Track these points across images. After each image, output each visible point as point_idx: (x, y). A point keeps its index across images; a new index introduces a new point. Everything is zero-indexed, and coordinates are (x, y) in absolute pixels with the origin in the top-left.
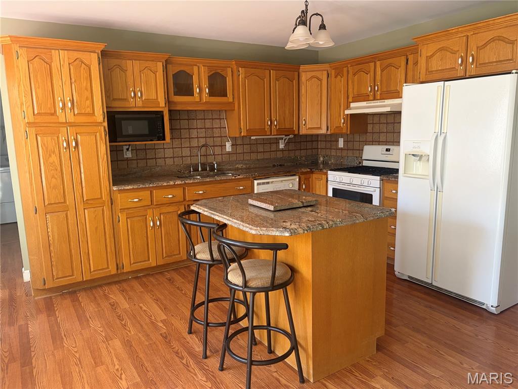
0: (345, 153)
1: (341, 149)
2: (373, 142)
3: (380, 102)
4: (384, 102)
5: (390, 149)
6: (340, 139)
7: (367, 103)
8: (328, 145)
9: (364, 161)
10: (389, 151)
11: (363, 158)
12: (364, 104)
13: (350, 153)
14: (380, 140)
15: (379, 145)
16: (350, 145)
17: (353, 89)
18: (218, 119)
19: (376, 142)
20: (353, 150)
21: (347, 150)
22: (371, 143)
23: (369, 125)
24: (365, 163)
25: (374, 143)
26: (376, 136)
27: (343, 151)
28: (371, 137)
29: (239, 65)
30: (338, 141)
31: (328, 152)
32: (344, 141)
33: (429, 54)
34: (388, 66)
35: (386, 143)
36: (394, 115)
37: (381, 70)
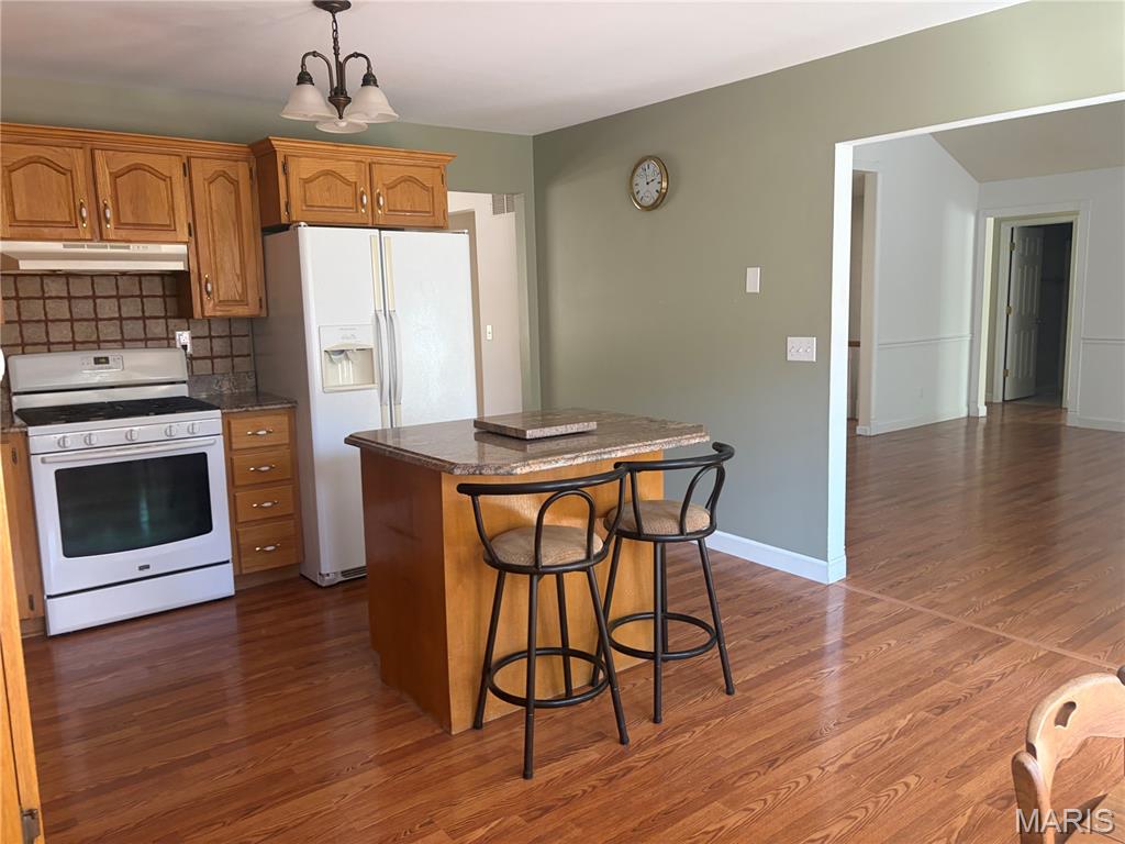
3: (112, 247)
4: (128, 248)
5: (107, 359)
9: (18, 398)
10: (95, 359)
11: (14, 390)
12: (55, 247)
14: (52, 341)
17: (11, 204)
26: (33, 332)
28: (18, 334)
33: (306, 176)
34: (131, 169)
35: (78, 346)
36: (89, 280)
37: (111, 174)
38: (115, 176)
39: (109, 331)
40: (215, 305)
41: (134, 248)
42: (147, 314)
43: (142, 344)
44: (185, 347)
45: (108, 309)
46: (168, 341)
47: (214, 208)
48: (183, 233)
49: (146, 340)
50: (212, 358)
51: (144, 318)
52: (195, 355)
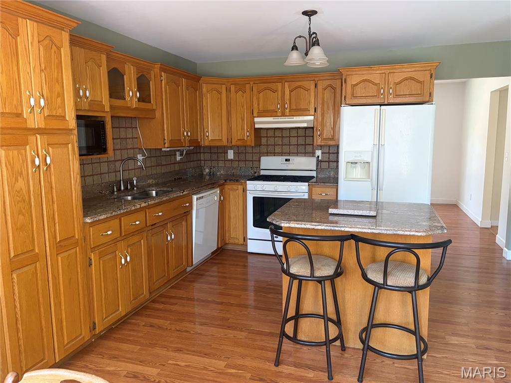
0: (235, 164)
1: (231, 160)
2: (267, 153)
3: (288, 118)
4: (293, 118)
5: (289, 159)
6: (229, 151)
7: (274, 119)
8: (214, 157)
9: (261, 171)
10: (289, 161)
11: (261, 168)
12: (271, 119)
13: (242, 164)
14: (276, 152)
15: (274, 156)
16: (242, 157)
17: (258, 105)
18: (130, 128)
19: (270, 153)
20: (245, 161)
21: (239, 161)
22: (266, 154)
23: (262, 138)
24: (263, 173)
25: (269, 154)
26: (271, 149)
27: (233, 162)
28: (266, 149)
29: (162, 69)
30: (227, 153)
31: (214, 164)
32: (234, 153)
33: (354, 83)
34: (296, 88)
35: (283, 154)
36: (289, 130)
37: (289, 90)
38: (291, 91)
39: (293, 149)
40: (321, 140)
41: (296, 119)
42: (306, 143)
43: (304, 155)
44: (318, 157)
45: (294, 141)
46: (313, 154)
47: (325, 100)
48: (312, 112)
49: (305, 153)
50: (329, 162)
51: (305, 145)
52: (322, 160)
